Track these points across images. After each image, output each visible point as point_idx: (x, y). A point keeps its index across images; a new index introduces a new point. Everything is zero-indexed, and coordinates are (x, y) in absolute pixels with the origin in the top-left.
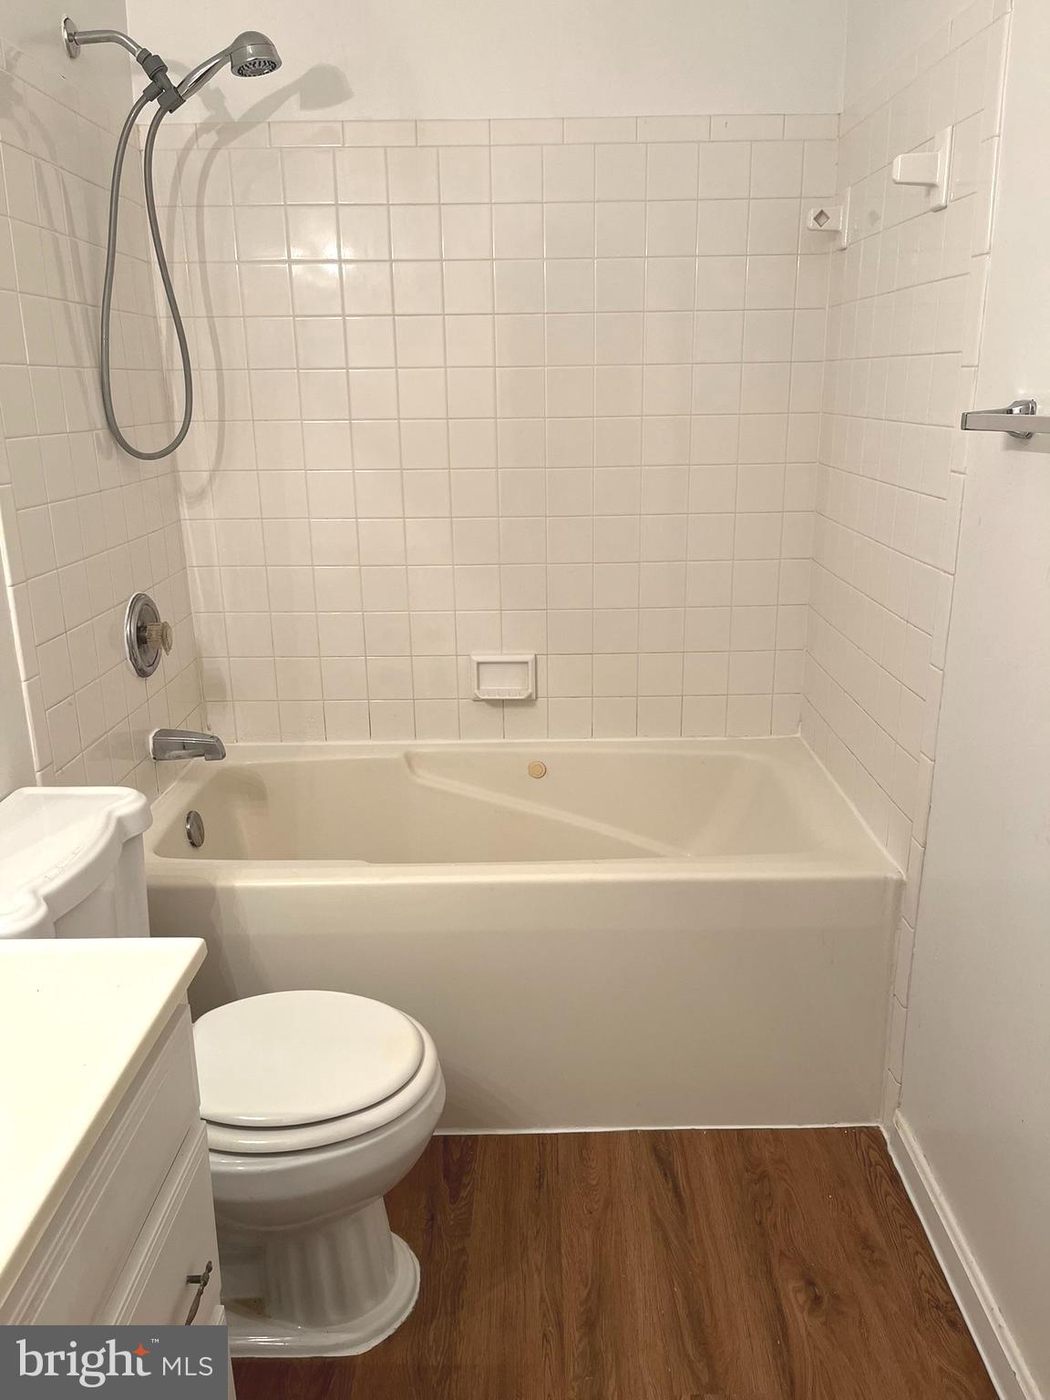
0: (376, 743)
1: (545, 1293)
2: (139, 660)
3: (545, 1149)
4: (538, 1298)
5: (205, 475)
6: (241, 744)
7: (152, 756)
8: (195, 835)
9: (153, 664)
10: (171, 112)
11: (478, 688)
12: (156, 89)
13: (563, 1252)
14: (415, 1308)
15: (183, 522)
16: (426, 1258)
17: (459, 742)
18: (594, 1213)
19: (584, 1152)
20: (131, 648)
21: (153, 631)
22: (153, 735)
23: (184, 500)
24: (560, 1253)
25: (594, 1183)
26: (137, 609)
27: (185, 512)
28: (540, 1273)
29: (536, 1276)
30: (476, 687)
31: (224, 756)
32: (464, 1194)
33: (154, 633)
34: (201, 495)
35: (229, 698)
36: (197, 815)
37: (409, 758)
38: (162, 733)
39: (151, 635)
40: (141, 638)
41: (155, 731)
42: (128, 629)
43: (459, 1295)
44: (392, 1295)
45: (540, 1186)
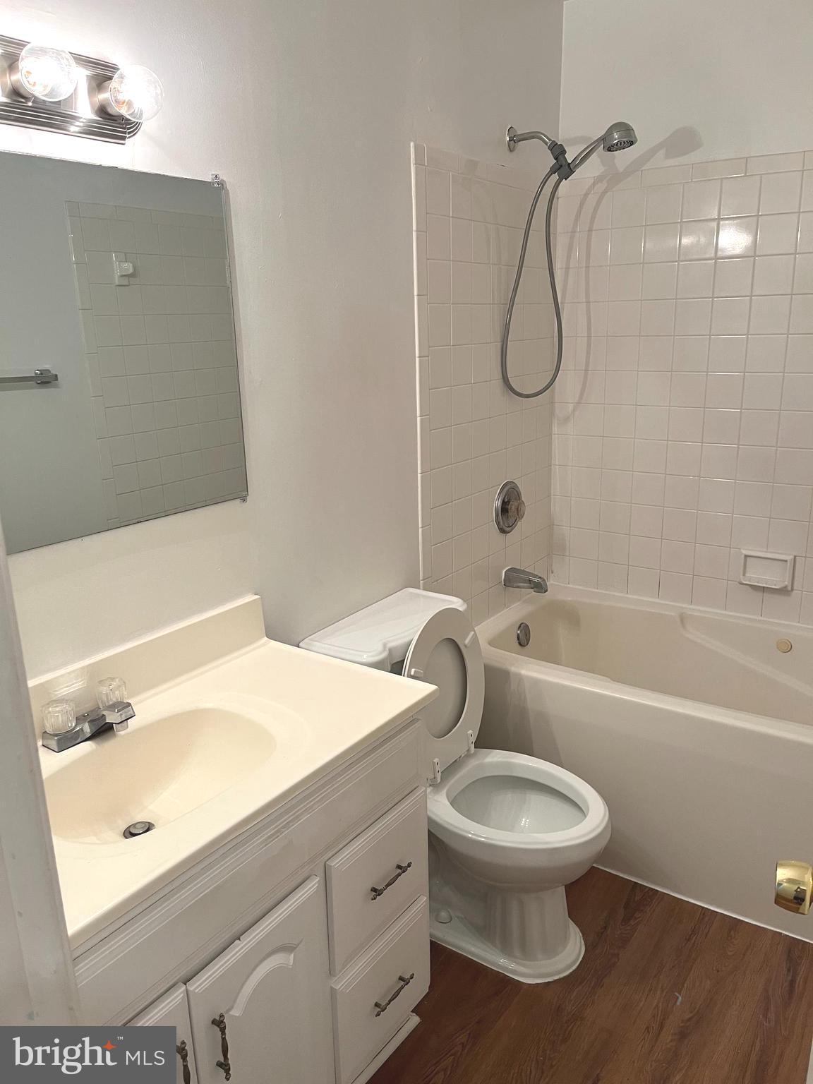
0: (662, 602)
1: (661, 1004)
2: (501, 523)
3: (703, 919)
4: (654, 1005)
5: (571, 407)
6: (570, 586)
7: (503, 583)
8: (523, 637)
9: (512, 526)
10: (566, 179)
11: (744, 575)
12: (558, 166)
13: (685, 985)
14: (571, 973)
15: (553, 436)
16: (589, 948)
17: (724, 612)
18: (719, 973)
19: (732, 933)
20: (497, 516)
21: (513, 506)
22: (505, 570)
23: (556, 421)
24: (683, 986)
25: (730, 954)
26: (506, 489)
27: (555, 429)
28: (663, 991)
29: (659, 992)
30: (742, 573)
31: (546, 591)
32: (632, 922)
33: (513, 507)
34: (567, 419)
35: (567, 554)
36: (527, 626)
37: (683, 619)
38: (512, 570)
39: (511, 508)
40: (505, 509)
41: (507, 568)
42: (498, 503)
43: (602, 980)
44: (557, 958)
45: (689, 940)
